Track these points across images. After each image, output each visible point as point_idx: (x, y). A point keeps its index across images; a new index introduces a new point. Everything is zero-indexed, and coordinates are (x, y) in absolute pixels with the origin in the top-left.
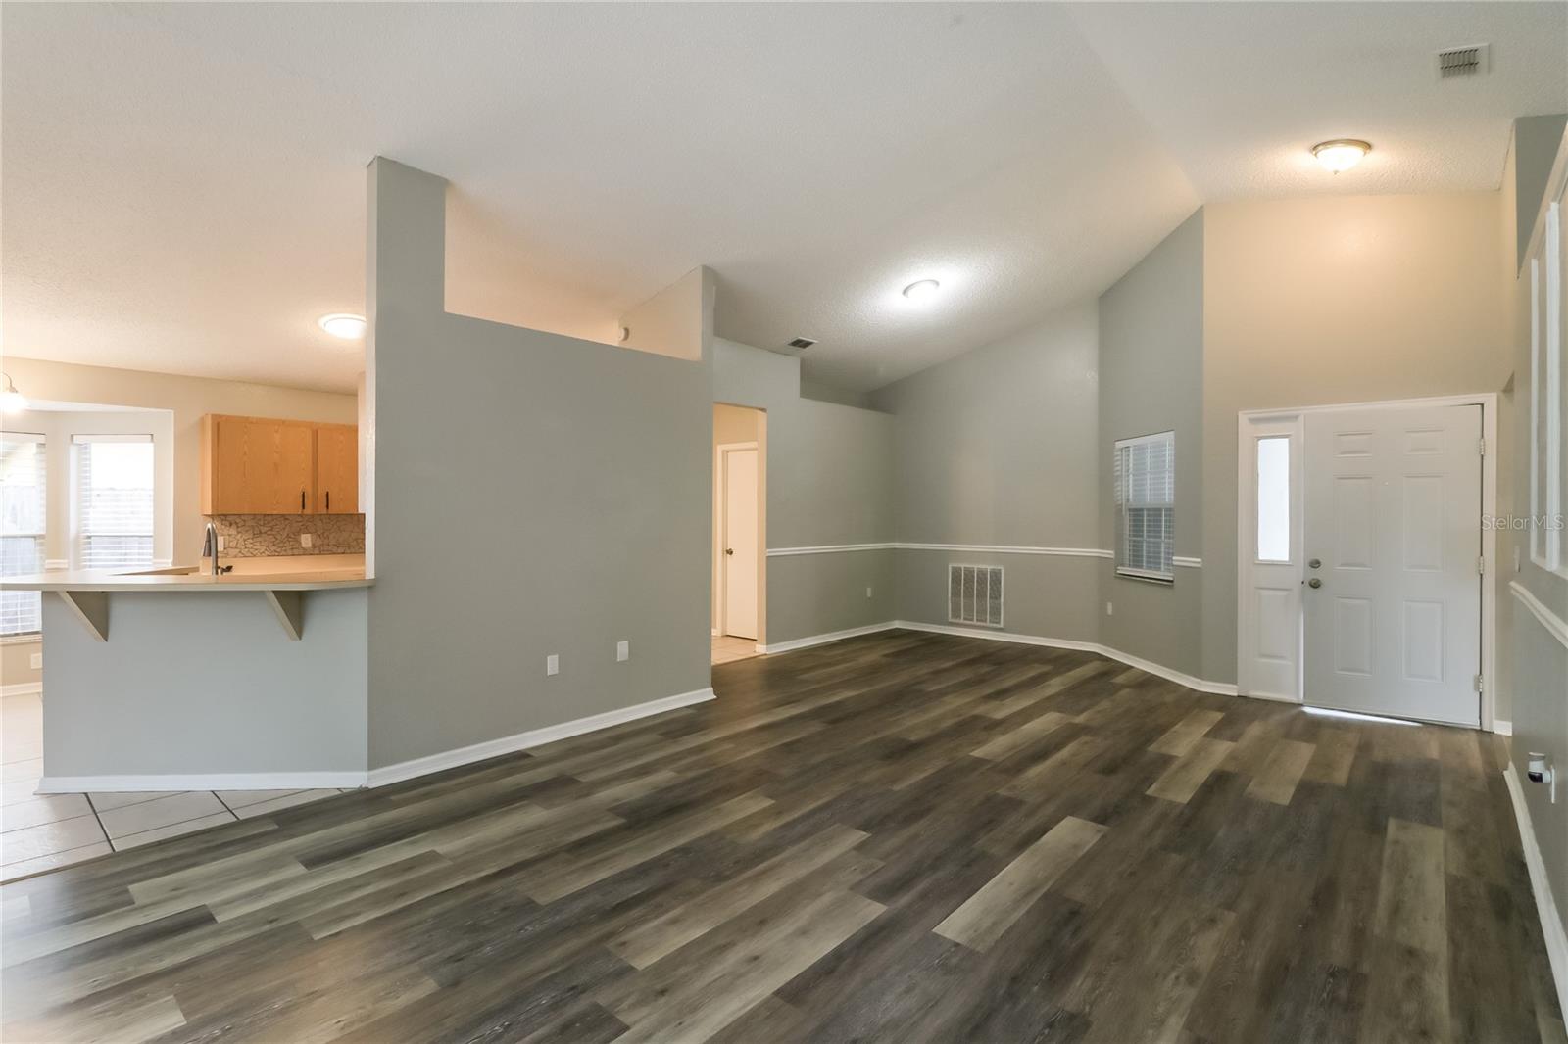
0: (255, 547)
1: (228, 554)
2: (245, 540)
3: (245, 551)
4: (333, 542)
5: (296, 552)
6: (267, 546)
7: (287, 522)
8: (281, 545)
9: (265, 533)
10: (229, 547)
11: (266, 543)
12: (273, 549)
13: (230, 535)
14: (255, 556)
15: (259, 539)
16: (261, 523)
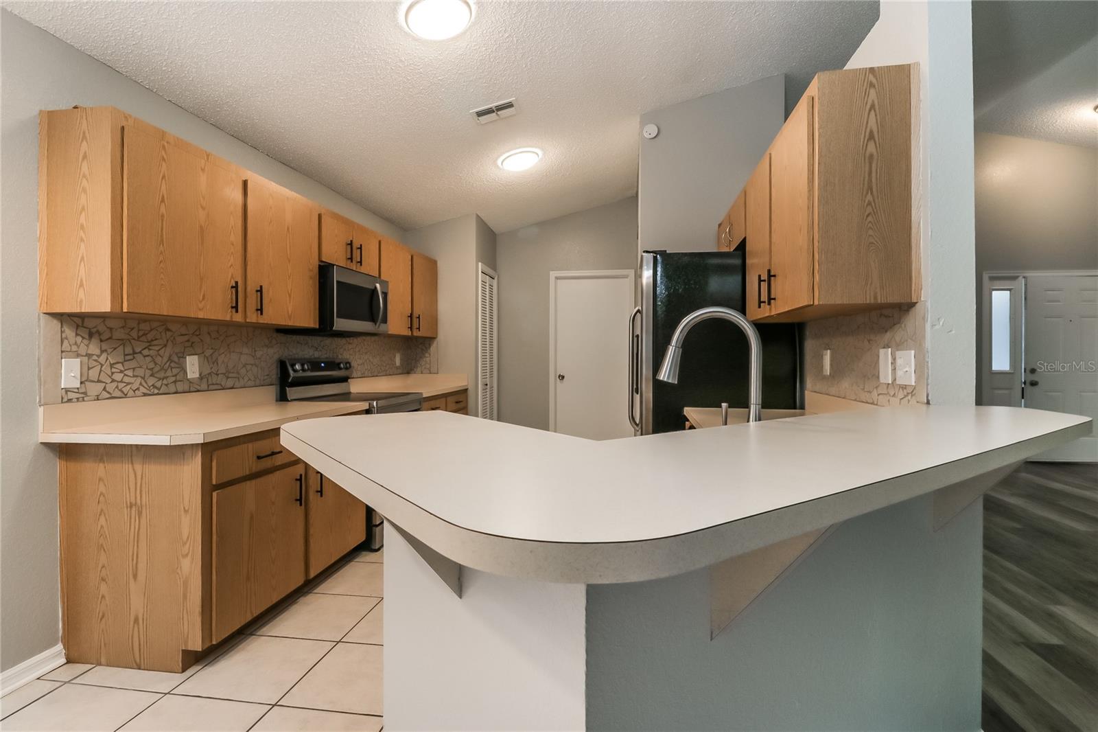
0: (127, 379)
1: (85, 393)
2: (112, 365)
3: (111, 387)
4: (222, 370)
5: (180, 387)
6: (143, 378)
7: (169, 334)
8: (162, 375)
9: (140, 352)
10: (88, 380)
11: (140, 372)
12: (151, 381)
13: (89, 356)
14: (126, 396)
15: (133, 364)
16: (134, 334)
